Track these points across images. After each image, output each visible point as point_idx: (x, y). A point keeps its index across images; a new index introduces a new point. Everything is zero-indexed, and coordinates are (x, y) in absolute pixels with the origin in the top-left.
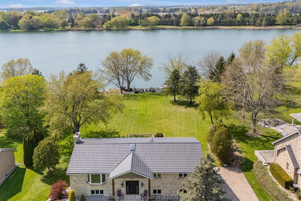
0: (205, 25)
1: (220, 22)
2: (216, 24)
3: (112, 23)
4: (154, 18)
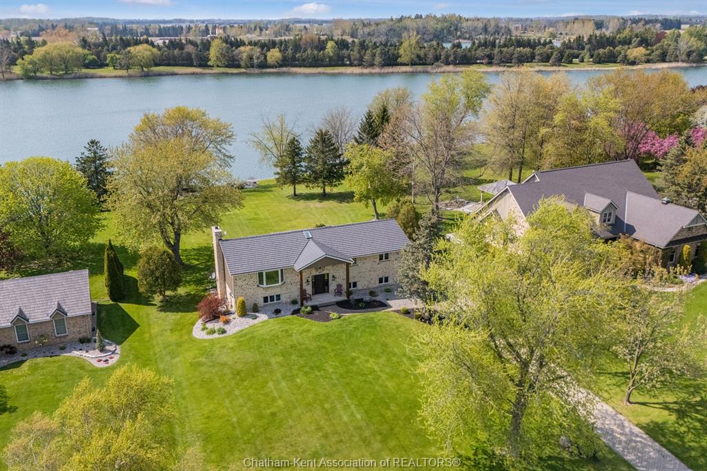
0: (264, 65)
1: (294, 58)
2: (286, 62)
3: (39, 59)
4: (146, 50)
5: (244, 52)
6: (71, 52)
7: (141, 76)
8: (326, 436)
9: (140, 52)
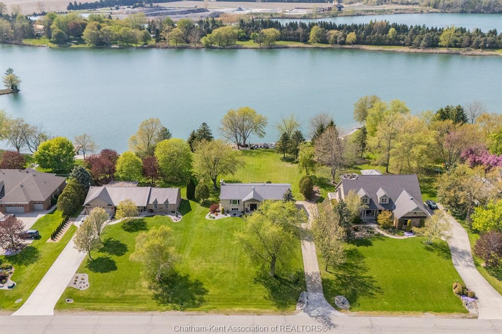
0: (344, 43)
1: (365, 39)
2: (359, 41)
3: (214, 37)
4: (272, 32)
5: (332, 34)
6: (231, 33)
7: (267, 48)
8: (225, 257)
9: (269, 33)
